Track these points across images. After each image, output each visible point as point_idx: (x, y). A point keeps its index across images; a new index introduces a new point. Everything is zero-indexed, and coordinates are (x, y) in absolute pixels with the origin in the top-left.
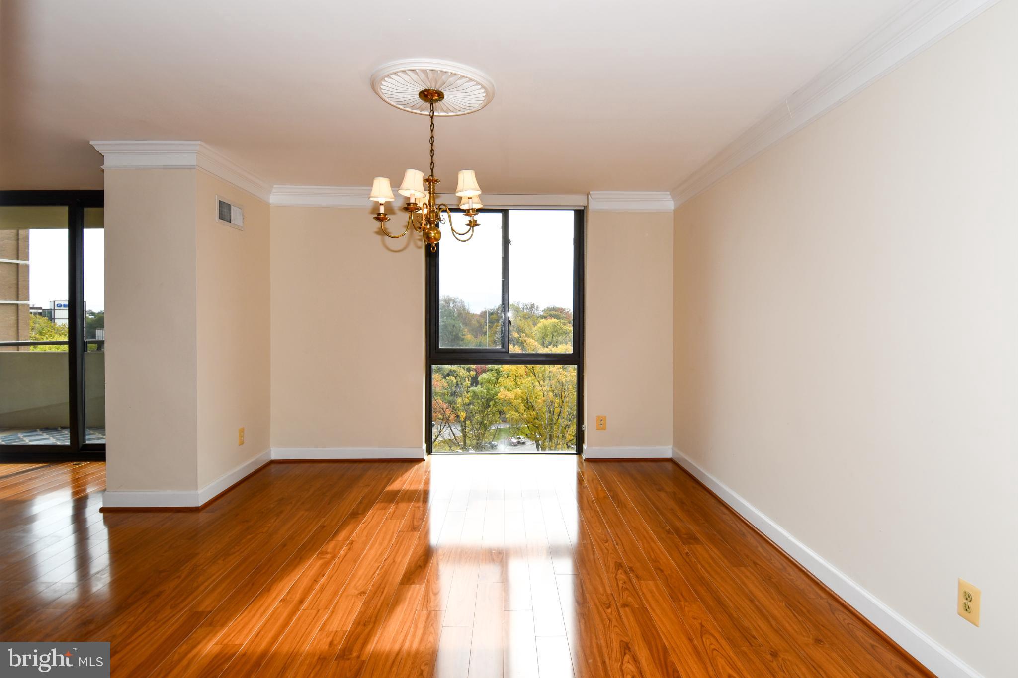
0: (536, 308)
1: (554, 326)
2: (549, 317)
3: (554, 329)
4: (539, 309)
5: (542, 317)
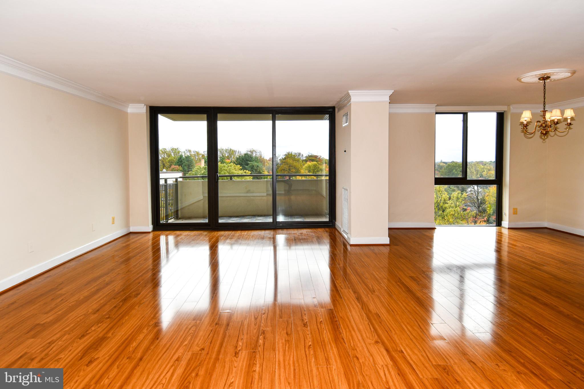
0: (301, 155)
1: (315, 166)
2: (308, 161)
3: (315, 167)
4: (303, 156)
5: (306, 161)
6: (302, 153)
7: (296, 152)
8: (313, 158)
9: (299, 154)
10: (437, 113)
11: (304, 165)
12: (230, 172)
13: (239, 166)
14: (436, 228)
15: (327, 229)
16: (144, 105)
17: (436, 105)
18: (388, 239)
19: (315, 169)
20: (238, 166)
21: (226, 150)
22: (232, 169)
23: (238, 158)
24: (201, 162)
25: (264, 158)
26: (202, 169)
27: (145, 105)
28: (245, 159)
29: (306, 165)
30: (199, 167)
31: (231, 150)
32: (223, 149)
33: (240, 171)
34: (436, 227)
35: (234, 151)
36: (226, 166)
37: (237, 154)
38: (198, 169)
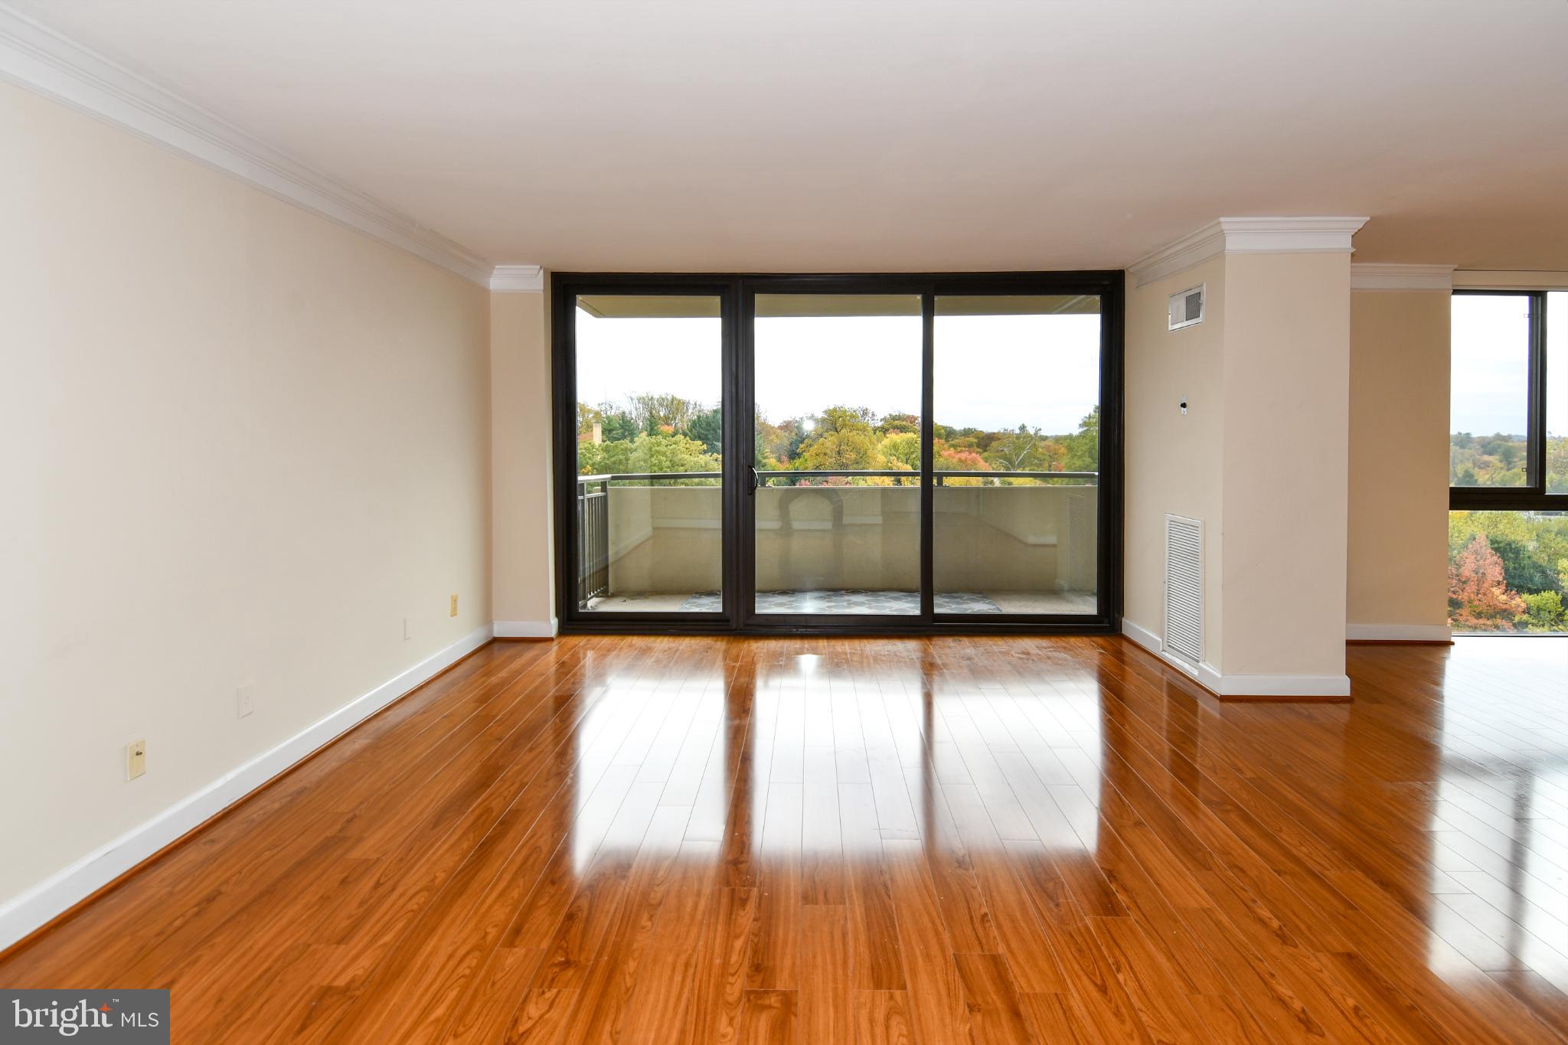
0: (870, 415)
2: (891, 430)
3: (910, 448)
4: (876, 418)
5: (885, 430)
6: (871, 409)
7: (856, 408)
8: (904, 423)
9: (865, 413)
10: (1456, 292)
11: (879, 441)
12: (675, 459)
13: (700, 443)
14: (1453, 644)
15: (1099, 640)
16: (539, 267)
17: (1456, 266)
18: (1348, 680)
19: (912, 453)
20: (695, 442)
21: (662, 401)
22: (681, 452)
23: (694, 422)
24: (592, 431)
25: (765, 423)
26: (597, 449)
27: (541, 267)
28: (713, 425)
29: (886, 442)
30: (590, 444)
31: (673, 399)
32: (652, 398)
33: (701, 456)
34: (1453, 639)
35: (684, 403)
36: (664, 442)
37: (690, 411)
38: (585, 449)
